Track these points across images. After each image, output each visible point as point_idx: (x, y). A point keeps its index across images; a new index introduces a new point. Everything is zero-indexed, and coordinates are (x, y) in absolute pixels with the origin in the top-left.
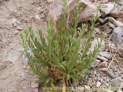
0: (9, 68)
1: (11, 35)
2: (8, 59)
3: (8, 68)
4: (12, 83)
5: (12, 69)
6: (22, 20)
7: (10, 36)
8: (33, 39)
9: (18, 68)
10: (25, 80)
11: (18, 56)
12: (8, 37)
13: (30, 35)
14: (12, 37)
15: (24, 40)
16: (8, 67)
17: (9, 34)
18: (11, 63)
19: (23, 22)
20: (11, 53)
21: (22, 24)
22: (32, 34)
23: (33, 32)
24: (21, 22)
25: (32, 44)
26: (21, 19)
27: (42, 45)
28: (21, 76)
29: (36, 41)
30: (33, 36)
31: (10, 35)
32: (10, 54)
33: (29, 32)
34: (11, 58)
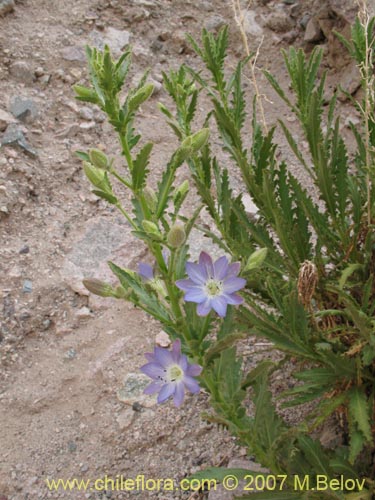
0: (66, 333)
1: (96, 120)
2: (64, 276)
3: (59, 336)
4: (73, 450)
5: (85, 346)
6: (161, 39)
7: (85, 125)
8: (236, 142)
9: (120, 343)
10: (161, 439)
11: (127, 255)
12: (77, 133)
13: (212, 108)
14: (99, 136)
15: (147, 150)
16: (64, 328)
17: (82, 118)
18: (81, 302)
19: (167, 53)
20: (88, 230)
21: (163, 62)
22: (230, 98)
23: (237, 80)
24: (155, 49)
25: (225, 184)
26: (153, 35)
27: (315, 195)
28: (137, 408)
29: (262, 164)
30: (240, 116)
31: (90, 120)
32: (81, 237)
33: (203, 83)
34: (80, 265)
